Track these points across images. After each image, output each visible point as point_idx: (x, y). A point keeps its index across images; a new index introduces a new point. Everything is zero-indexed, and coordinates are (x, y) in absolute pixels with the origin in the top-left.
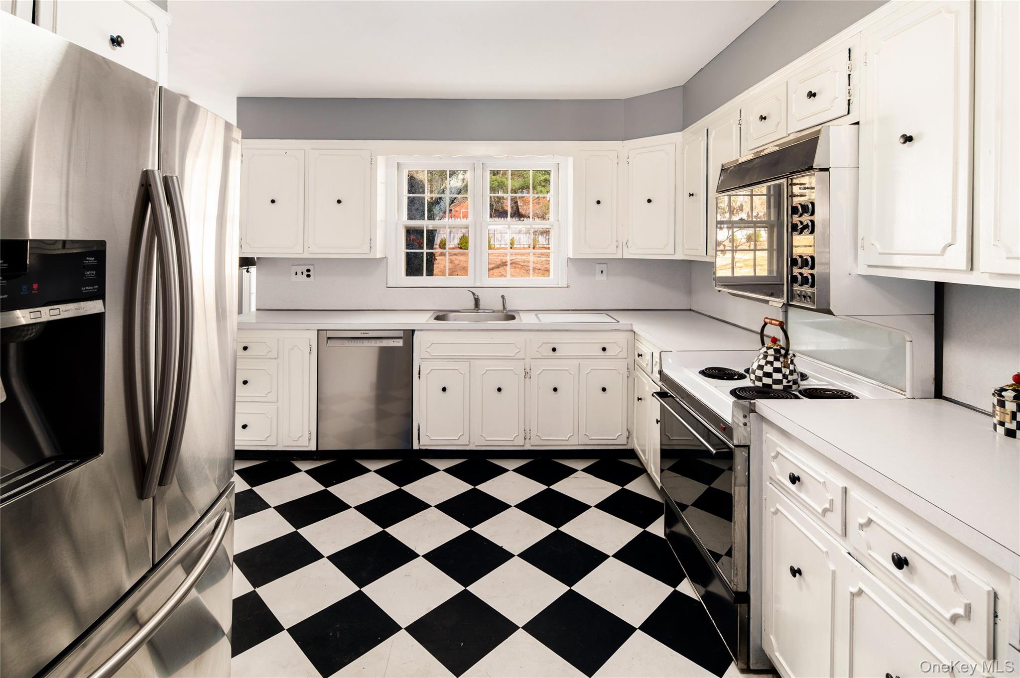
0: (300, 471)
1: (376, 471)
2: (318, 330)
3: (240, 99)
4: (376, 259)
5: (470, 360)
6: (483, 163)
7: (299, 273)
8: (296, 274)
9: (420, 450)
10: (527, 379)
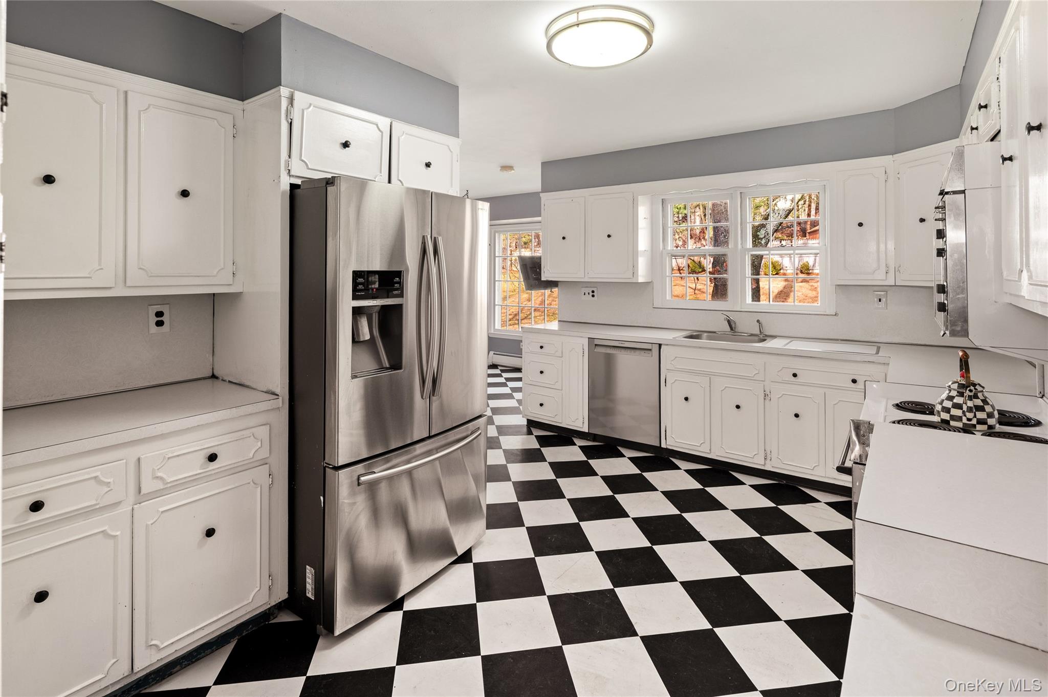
0: (575, 445)
1: (629, 458)
2: (589, 338)
3: (544, 164)
4: (638, 283)
5: (710, 376)
6: (741, 193)
7: (587, 294)
8: (585, 294)
9: (667, 449)
10: (767, 401)
